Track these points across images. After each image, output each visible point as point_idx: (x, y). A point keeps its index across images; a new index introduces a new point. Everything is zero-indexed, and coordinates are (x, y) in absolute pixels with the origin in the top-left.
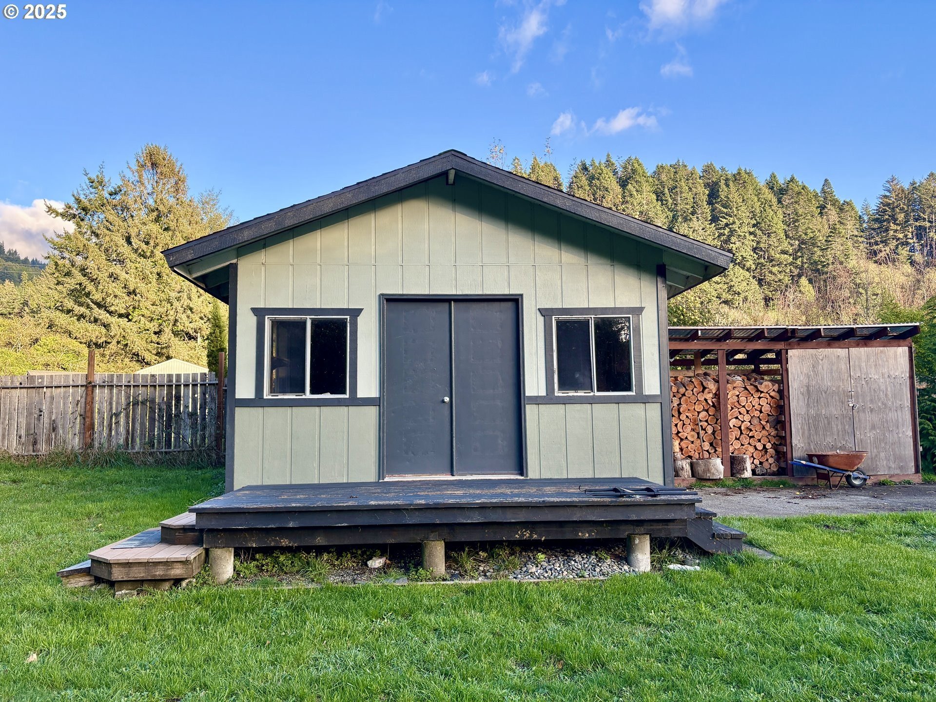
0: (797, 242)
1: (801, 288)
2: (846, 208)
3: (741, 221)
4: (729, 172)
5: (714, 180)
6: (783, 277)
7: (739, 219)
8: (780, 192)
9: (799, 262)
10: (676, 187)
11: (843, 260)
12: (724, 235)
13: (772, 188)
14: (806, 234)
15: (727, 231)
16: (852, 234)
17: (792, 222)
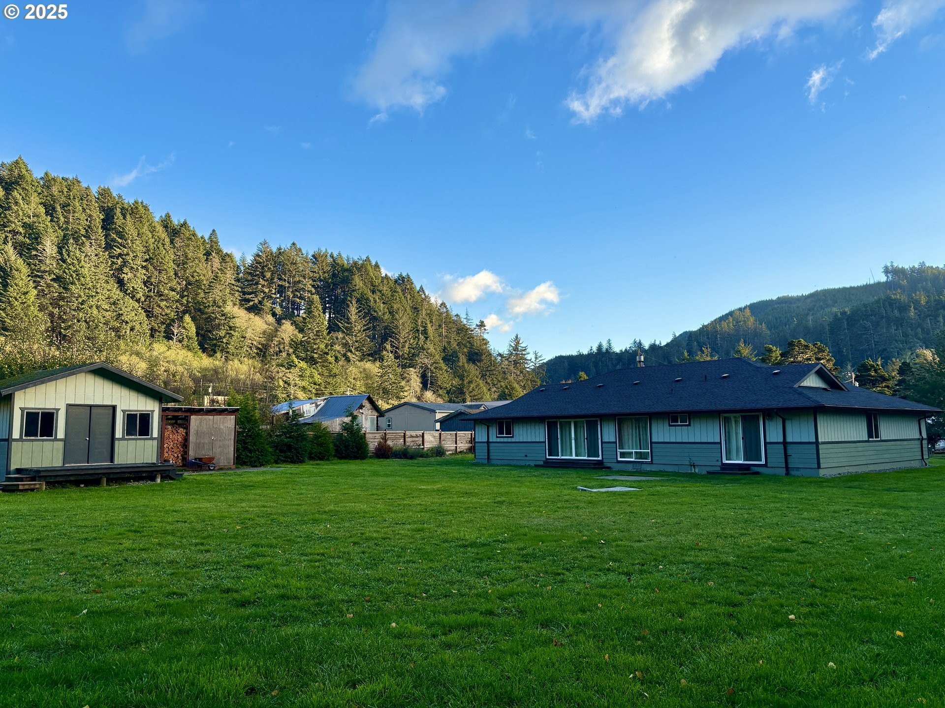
0: (184, 282)
1: (185, 325)
2: (228, 259)
3: (135, 254)
4: (126, 201)
5: (110, 205)
6: (169, 312)
7: (133, 252)
8: (174, 232)
9: (184, 301)
10: (69, 205)
11: (221, 304)
12: (117, 264)
13: (166, 227)
14: (193, 277)
15: (120, 261)
16: (230, 282)
17: (182, 263)
